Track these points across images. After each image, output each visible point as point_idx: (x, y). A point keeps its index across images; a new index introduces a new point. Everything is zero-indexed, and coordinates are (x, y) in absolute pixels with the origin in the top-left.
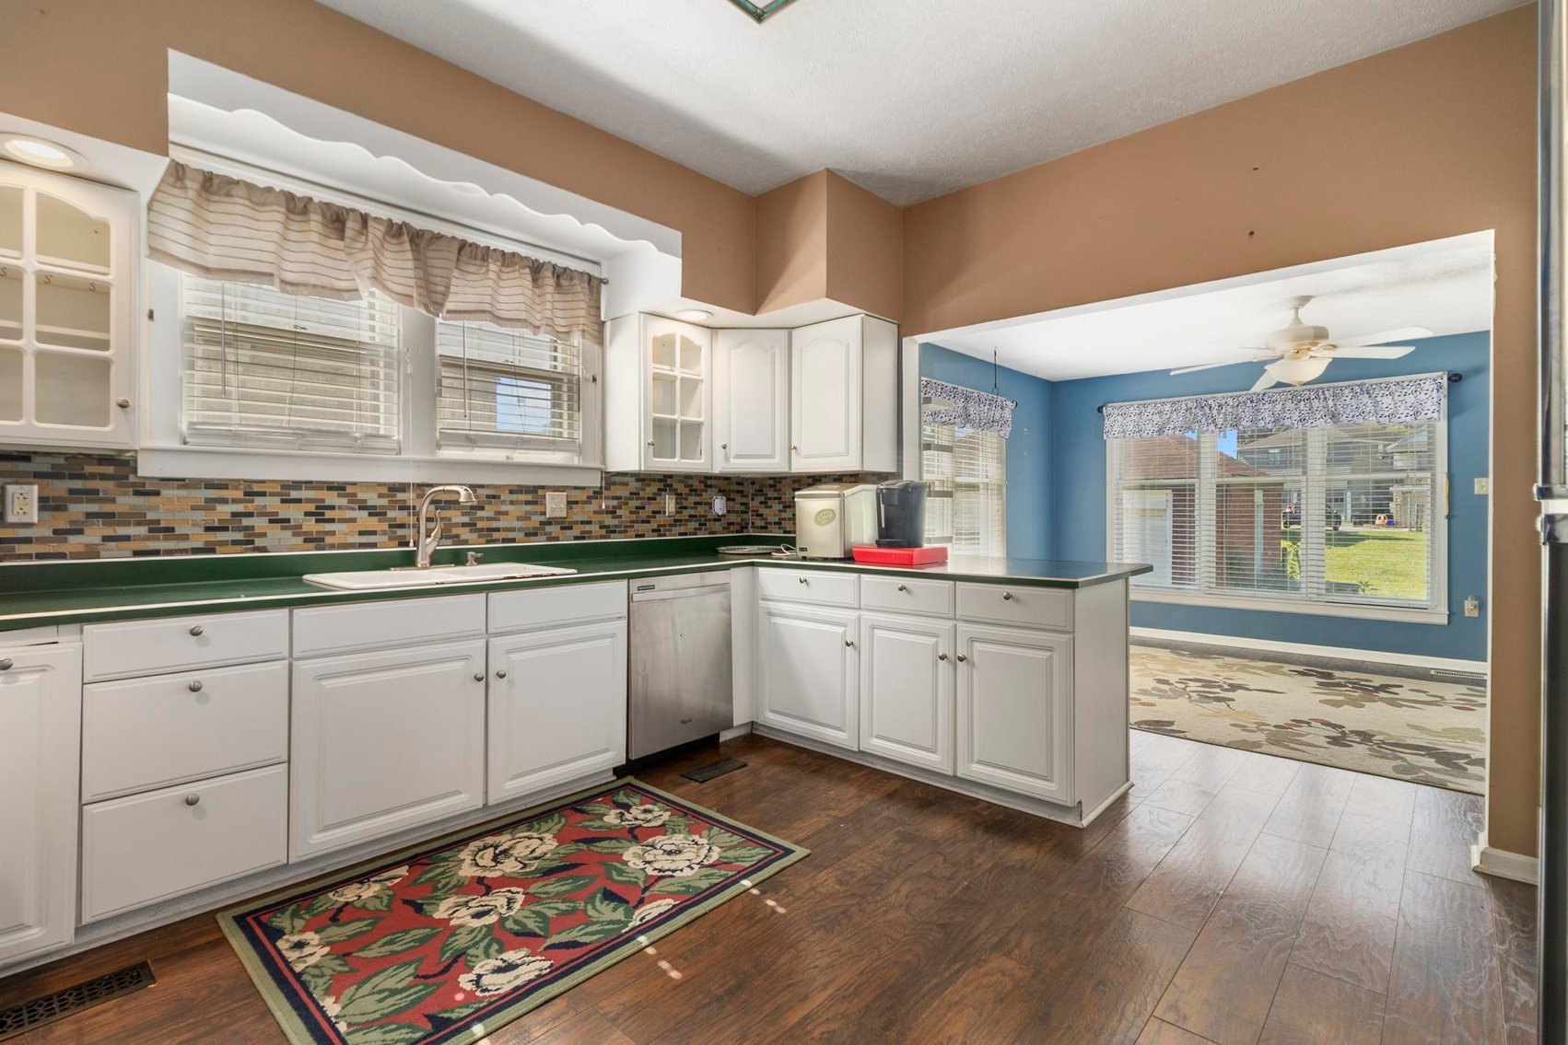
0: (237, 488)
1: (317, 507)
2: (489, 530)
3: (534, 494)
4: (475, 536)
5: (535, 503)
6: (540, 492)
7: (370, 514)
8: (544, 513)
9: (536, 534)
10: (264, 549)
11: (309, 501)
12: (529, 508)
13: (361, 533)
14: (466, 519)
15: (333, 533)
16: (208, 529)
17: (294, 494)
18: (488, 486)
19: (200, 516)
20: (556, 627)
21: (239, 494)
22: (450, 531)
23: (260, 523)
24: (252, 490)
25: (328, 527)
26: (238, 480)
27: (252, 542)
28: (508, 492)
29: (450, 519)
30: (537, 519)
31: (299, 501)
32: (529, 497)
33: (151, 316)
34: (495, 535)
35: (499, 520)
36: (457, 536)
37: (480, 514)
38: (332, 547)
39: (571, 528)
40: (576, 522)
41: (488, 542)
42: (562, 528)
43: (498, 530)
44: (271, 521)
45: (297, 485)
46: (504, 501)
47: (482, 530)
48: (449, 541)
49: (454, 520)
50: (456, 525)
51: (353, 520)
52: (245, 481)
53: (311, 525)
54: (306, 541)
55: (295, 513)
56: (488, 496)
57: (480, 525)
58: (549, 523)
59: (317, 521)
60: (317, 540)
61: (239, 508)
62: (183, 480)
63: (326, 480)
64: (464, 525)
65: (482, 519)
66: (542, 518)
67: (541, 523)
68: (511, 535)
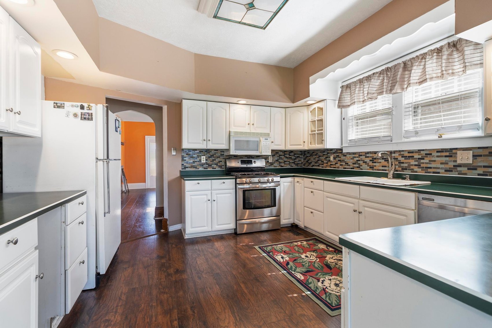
0: (357, 154)
1: (372, 159)
2: (426, 168)
3: (451, 153)
4: (420, 170)
5: (451, 156)
6: (454, 151)
7: (385, 161)
8: (456, 161)
9: (452, 171)
10: (362, 169)
11: (370, 157)
12: (447, 159)
13: (382, 166)
14: (417, 163)
15: (375, 166)
16: (353, 164)
17: (367, 155)
18: (426, 150)
19: (352, 160)
20: (383, 204)
21: (358, 156)
22: (410, 167)
23: (361, 162)
24: (360, 154)
25: (374, 164)
26: (357, 152)
27: (360, 167)
28: (436, 152)
29: (410, 163)
30: (451, 165)
31: (368, 157)
32: (447, 154)
33: (344, 119)
34: (429, 170)
35: (431, 164)
36: (413, 169)
37: (422, 161)
38: (375, 170)
39: (476, 169)
40: (480, 167)
41: (426, 173)
42: (468, 169)
43: (431, 168)
44: (363, 162)
45: (368, 153)
46: (433, 156)
47: (423, 167)
48: (410, 171)
49: (411, 163)
50: (412, 165)
51: (380, 162)
52: (359, 152)
53: (371, 163)
54: (370, 168)
55: (367, 160)
56: (426, 154)
57: (422, 165)
58: (460, 166)
59: (372, 162)
60: (372, 168)
61: (358, 159)
62: (349, 153)
63: (374, 151)
64: (415, 165)
65: (423, 163)
66: (455, 164)
67: (454, 166)
68: (438, 170)
